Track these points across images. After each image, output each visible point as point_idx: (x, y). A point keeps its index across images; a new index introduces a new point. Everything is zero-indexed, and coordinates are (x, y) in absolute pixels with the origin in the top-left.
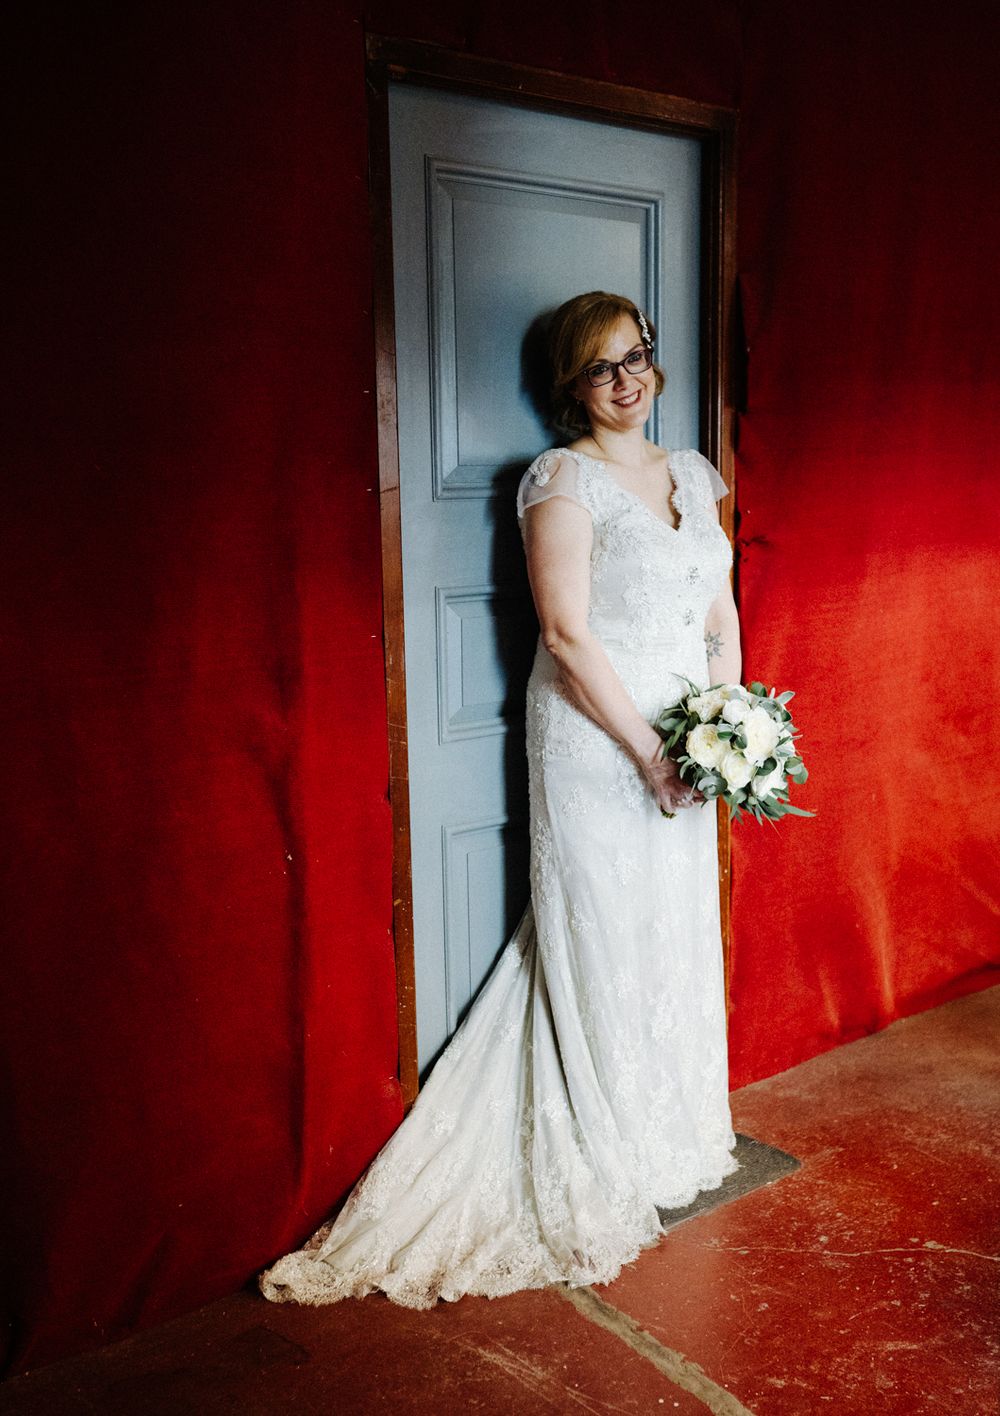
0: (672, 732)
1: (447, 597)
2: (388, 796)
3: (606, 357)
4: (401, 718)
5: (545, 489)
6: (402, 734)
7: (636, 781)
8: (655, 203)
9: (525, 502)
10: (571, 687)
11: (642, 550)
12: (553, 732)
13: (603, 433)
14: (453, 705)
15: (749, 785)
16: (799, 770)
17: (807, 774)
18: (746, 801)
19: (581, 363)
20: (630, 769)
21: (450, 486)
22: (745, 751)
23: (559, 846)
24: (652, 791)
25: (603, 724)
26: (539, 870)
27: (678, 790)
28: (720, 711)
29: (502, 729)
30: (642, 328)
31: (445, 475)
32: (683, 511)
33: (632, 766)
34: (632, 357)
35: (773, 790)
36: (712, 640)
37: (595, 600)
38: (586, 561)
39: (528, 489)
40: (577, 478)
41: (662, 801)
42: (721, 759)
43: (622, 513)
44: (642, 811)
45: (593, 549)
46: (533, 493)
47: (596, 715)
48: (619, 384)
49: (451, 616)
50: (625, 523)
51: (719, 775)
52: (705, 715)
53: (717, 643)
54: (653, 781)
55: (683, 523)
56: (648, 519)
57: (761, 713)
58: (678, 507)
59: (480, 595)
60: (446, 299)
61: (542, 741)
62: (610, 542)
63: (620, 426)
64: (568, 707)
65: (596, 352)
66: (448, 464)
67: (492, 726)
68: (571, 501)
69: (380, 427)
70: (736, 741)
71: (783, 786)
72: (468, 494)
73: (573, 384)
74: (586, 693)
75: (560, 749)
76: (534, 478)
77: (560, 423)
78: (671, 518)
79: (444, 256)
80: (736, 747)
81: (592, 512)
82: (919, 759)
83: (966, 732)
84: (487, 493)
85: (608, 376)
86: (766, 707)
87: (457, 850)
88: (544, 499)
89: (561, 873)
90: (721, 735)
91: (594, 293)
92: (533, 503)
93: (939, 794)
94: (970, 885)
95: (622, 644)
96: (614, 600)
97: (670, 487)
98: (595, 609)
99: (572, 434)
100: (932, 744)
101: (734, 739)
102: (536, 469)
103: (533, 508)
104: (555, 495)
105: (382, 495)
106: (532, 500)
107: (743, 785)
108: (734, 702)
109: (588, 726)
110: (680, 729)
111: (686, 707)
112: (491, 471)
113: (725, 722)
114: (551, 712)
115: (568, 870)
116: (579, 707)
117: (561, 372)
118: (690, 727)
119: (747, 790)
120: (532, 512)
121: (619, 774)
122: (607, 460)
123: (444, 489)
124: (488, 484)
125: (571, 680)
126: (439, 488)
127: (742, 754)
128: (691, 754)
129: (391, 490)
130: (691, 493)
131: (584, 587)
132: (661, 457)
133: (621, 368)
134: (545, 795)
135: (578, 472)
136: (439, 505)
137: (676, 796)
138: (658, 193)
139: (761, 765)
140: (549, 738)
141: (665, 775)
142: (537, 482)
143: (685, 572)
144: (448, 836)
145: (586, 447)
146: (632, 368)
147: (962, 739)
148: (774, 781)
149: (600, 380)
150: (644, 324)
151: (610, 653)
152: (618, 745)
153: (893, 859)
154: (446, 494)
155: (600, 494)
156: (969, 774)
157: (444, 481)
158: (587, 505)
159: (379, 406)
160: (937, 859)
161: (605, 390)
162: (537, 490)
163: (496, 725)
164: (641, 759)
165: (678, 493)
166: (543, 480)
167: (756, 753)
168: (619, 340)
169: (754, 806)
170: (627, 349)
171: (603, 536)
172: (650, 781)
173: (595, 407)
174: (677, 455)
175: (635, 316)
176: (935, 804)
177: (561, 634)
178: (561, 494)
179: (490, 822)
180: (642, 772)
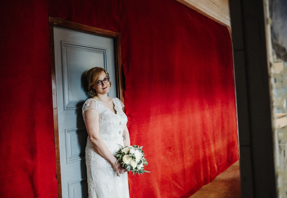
0: (119, 157)
1: (68, 131)
2: (56, 177)
3: (100, 79)
4: (59, 159)
5: (89, 107)
6: (59, 163)
7: (111, 169)
8: (106, 50)
9: (84, 110)
10: (96, 149)
11: (110, 119)
12: (93, 159)
13: (99, 95)
14: (69, 155)
15: (137, 167)
16: (146, 163)
17: (147, 163)
18: (136, 171)
19: (95, 81)
20: (110, 166)
21: (67, 107)
22: (136, 160)
23: (95, 185)
24: (115, 170)
25: (104, 156)
26: (90, 191)
27: (121, 170)
28: (129, 152)
29: (80, 159)
30: (106, 74)
31: (66, 105)
32: (117, 110)
33: (110, 165)
34: (105, 79)
35: (141, 167)
36: (124, 137)
37: (100, 130)
38: (98, 122)
39: (84, 107)
40: (95, 104)
41: (117, 172)
42: (130, 162)
43: (105, 111)
44: (113, 175)
45: (99, 119)
46: (86, 107)
47: (102, 154)
48: (103, 85)
49: (68, 135)
50: (106, 113)
51: (130, 165)
52: (126, 153)
53: (125, 137)
54: (115, 168)
55: (117, 113)
56: (110, 112)
57: (137, 151)
58: (116, 109)
59: (75, 130)
60: (65, 68)
61: (90, 161)
62: (103, 117)
63: (103, 93)
64: (96, 153)
65: (98, 78)
66: (67, 102)
67: (77, 159)
68: (94, 109)
69: (53, 95)
70: (133, 158)
71: (143, 166)
72: (71, 109)
73: (93, 85)
74: (100, 150)
75: (94, 163)
76: (86, 105)
77: (90, 93)
78: (114, 112)
79: (65, 60)
80: (134, 159)
81: (99, 111)
82: (162, 157)
83: (170, 151)
84: (75, 108)
85: (101, 83)
86: (138, 150)
87: (71, 188)
88: (88, 109)
89: (96, 191)
90: (130, 157)
91: (96, 67)
92: (86, 110)
93: (167, 164)
94: (174, 182)
95: (106, 139)
96: (104, 130)
97: (113, 106)
98: (100, 132)
99: (92, 96)
100: (164, 154)
101: (133, 157)
102: (86, 103)
103: (86, 111)
104: (91, 108)
105: (54, 110)
106: (86, 109)
107: (135, 167)
108: (132, 149)
109: (100, 157)
110: (121, 156)
111: (121, 151)
112: (75, 104)
113: (130, 154)
114: (92, 155)
115: (97, 190)
116: (98, 153)
117: (90, 83)
118: (123, 156)
119: (136, 168)
120: (86, 112)
121: (108, 167)
122: (101, 100)
123: (66, 108)
124: (75, 106)
125: (96, 147)
126: (65, 108)
127: (135, 160)
128: (124, 162)
129: (56, 108)
130: (118, 107)
131: (98, 127)
132: (111, 99)
133: (103, 82)
134: (91, 174)
135: (95, 103)
136: (65, 111)
137: (120, 171)
138: (106, 48)
139: (139, 162)
140: (92, 161)
141: (118, 167)
142: (87, 105)
143: (119, 123)
144: (69, 185)
145: (96, 98)
146: (105, 82)
147: (170, 153)
148: (141, 166)
149: (99, 84)
150: (107, 73)
151: (104, 141)
152: (107, 161)
153: (160, 179)
154: (67, 109)
155: (100, 107)
156: (172, 160)
157: (66, 106)
158: (98, 110)
159: (53, 91)
160: (167, 177)
161: (100, 86)
162: (87, 107)
163: (79, 159)
164: (113, 163)
165: (115, 107)
166: (88, 105)
167: (138, 160)
168: (102, 76)
169: (138, 171)
170: (104, 78)
171: (101, 116)
172: (114, 168)
173: (98, 90)
174: (114, 99)
175: (105, 71)
176: (166, 166)
177: (94, 137)
178: (92, 108)
179: (78, 181)
180: (113, 166)
